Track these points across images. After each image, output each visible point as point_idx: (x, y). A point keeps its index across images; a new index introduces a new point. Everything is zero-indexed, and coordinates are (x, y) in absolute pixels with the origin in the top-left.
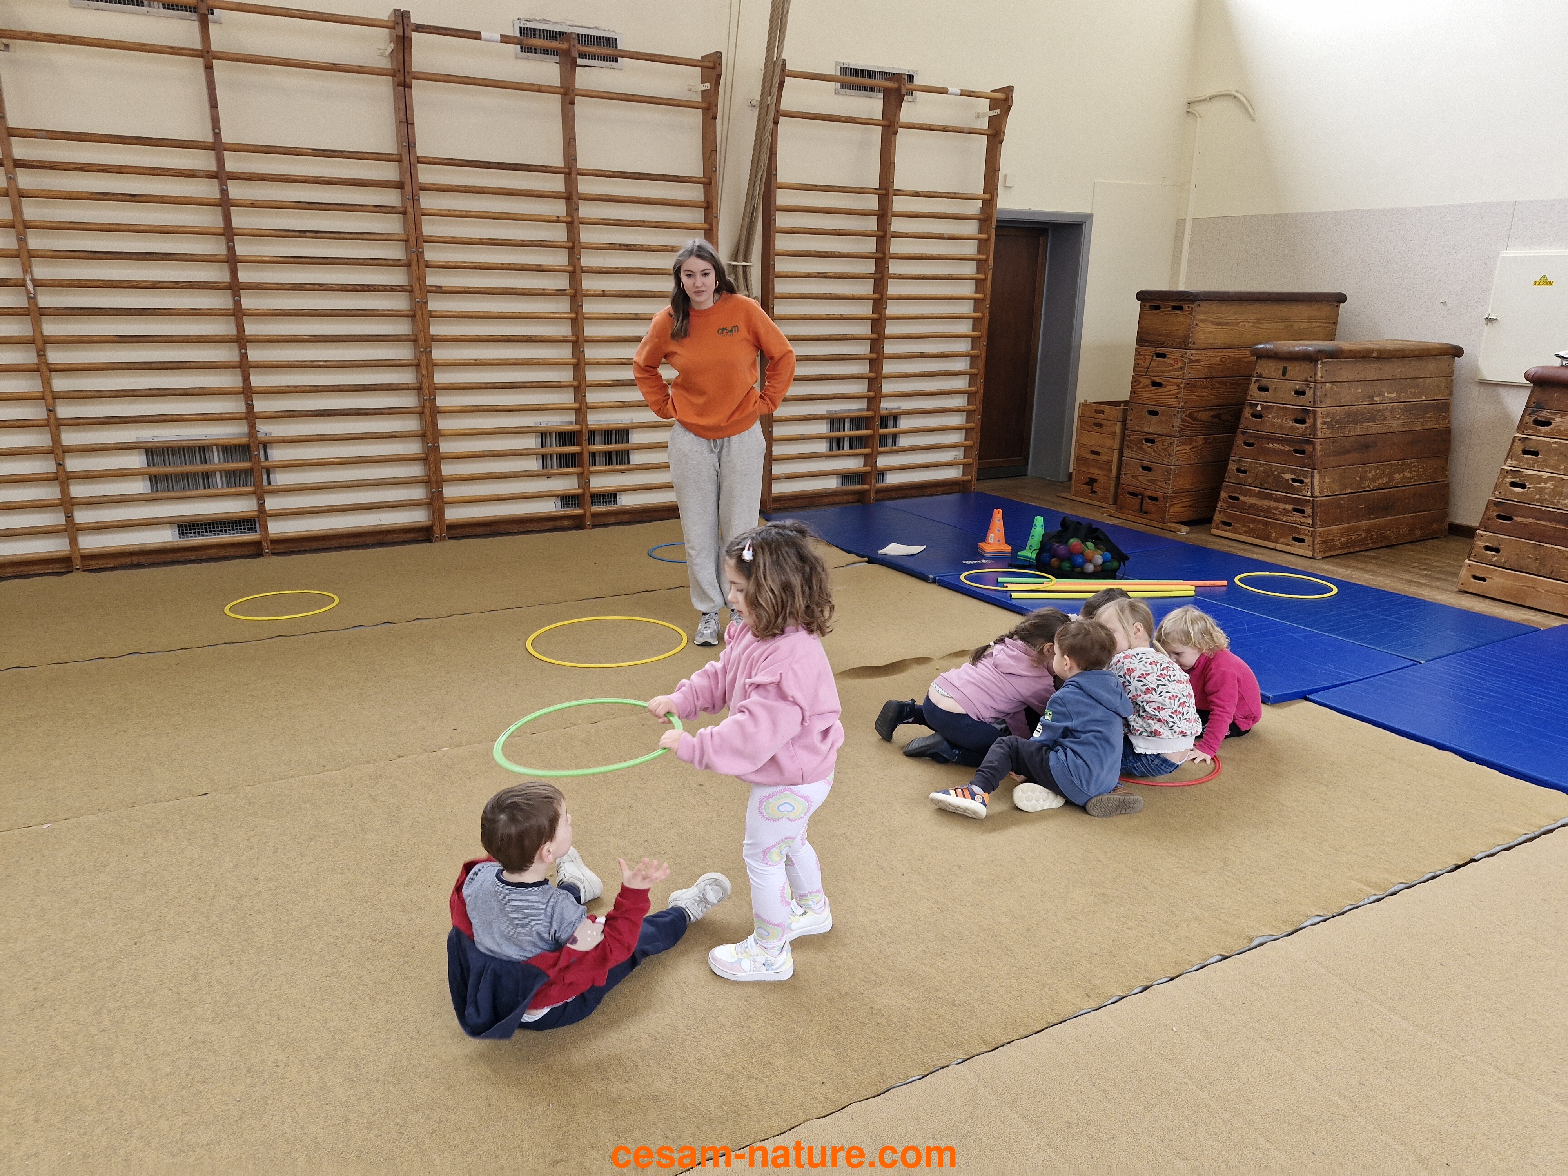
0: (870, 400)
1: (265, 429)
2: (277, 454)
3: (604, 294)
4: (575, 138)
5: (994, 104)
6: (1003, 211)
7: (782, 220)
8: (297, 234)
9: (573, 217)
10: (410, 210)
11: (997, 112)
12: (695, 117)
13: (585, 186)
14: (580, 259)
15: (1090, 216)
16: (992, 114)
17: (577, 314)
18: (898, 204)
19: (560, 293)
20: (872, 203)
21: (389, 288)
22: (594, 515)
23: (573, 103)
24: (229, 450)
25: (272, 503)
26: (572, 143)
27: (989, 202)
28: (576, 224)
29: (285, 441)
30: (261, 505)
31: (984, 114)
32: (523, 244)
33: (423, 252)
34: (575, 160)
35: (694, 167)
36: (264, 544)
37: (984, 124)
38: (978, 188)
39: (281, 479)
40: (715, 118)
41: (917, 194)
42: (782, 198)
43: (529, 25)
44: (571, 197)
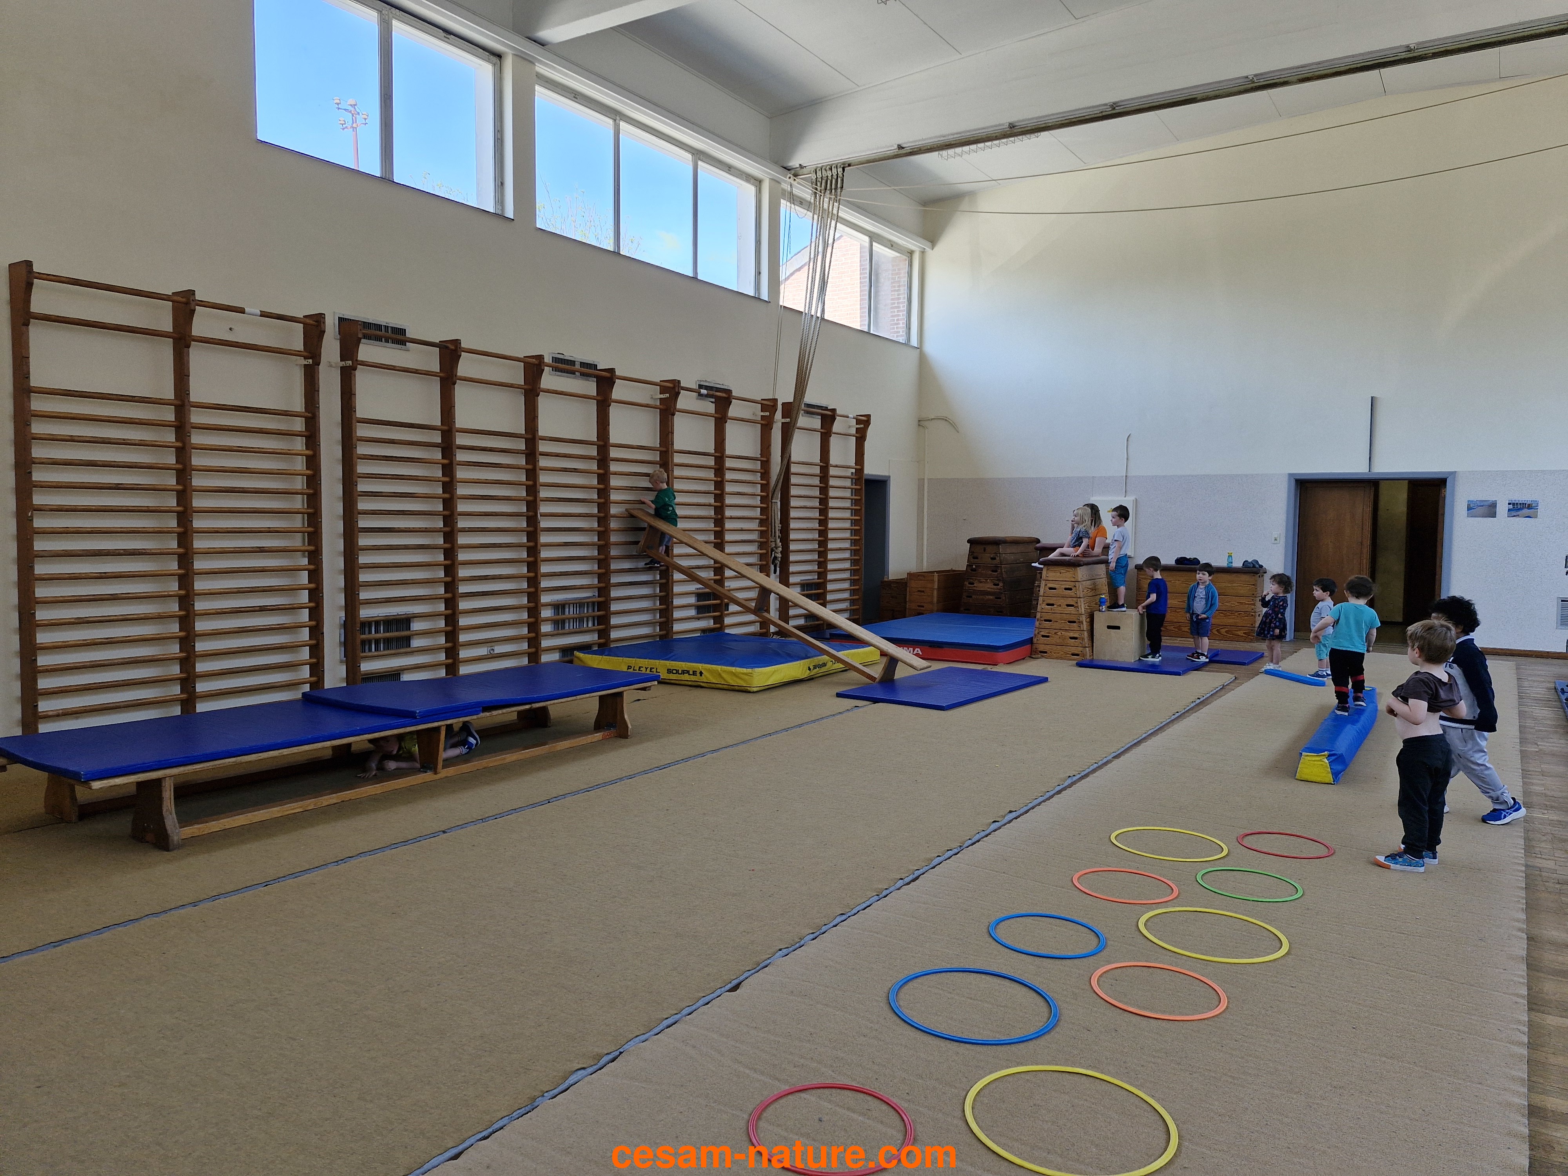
0: (819, 574)
1: (613, 593)
3: (731, 518)
4: (723, 440)
5: (858, 422)
6: (867, 475)
7: (794, 480)
11: (862, 426)
12: (759, 428)
13: (728, 463)
15: (889, 477)
16: (858, 426)
17: (721, 529)
18: (832, 471)
19: (715, 518)
20: (817, 470)
23: (723, 423)
26: (722, 442)
27: (860, 471)
31: (853, 426)
34: (723, 450)
35: (757, 452)
37: (853, 431)
38: (852, 462)
40: (771, 429)
41: (836, 466)
42: (794, 469)
43: (702, 383)
44: (719, 469)
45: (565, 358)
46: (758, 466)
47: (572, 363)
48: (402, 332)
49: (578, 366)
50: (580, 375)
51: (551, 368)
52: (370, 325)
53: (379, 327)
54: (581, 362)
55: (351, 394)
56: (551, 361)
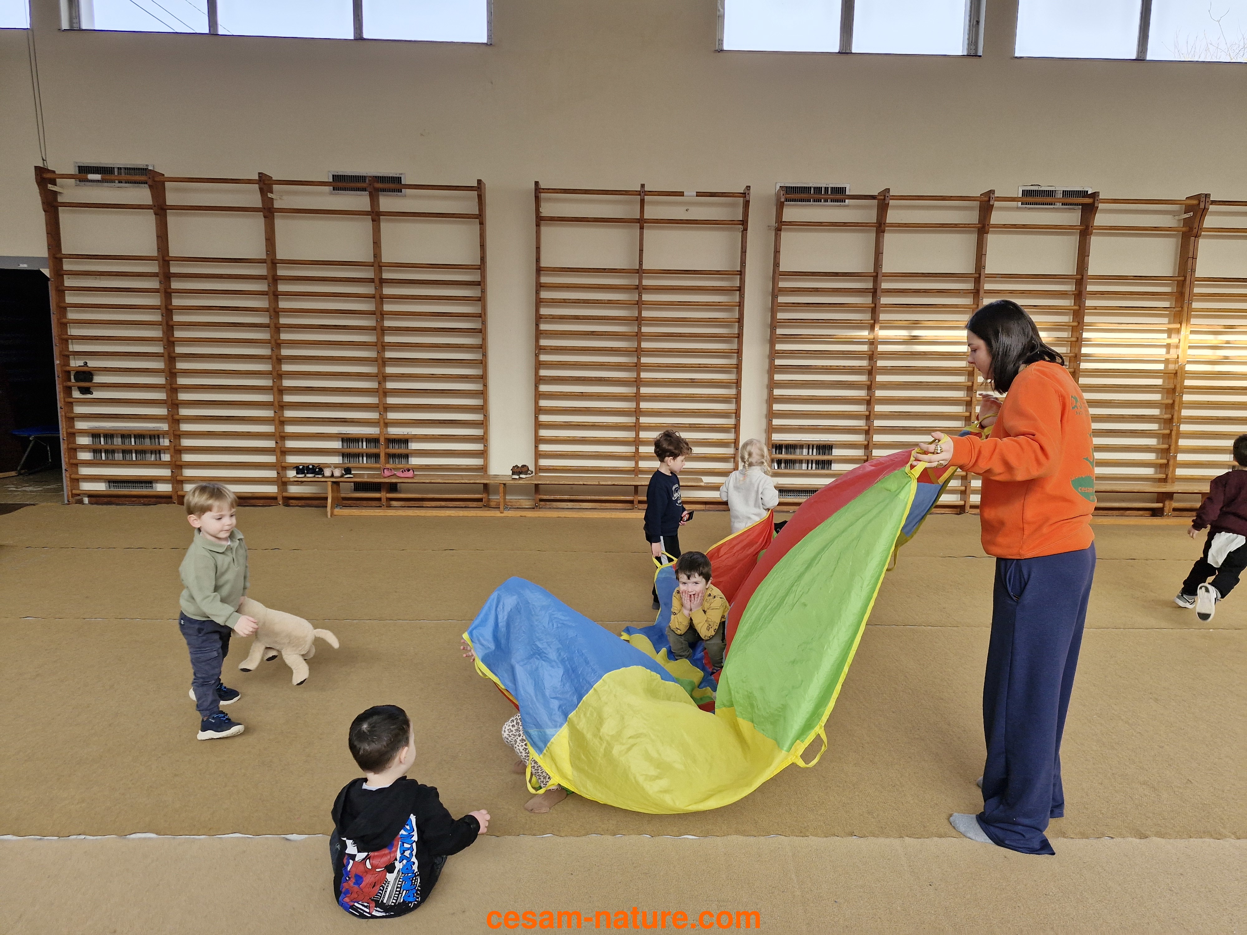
45: (1041, 189)
47: (1050, 193)
48: (842, 190)
49: (1059, 196)
50: (1062, 205)
51: (1020, 203)
52: (807, 190)
53: (818, 190)
54: (1063, 191)
55: (777, 252)
56: (1020, 195)
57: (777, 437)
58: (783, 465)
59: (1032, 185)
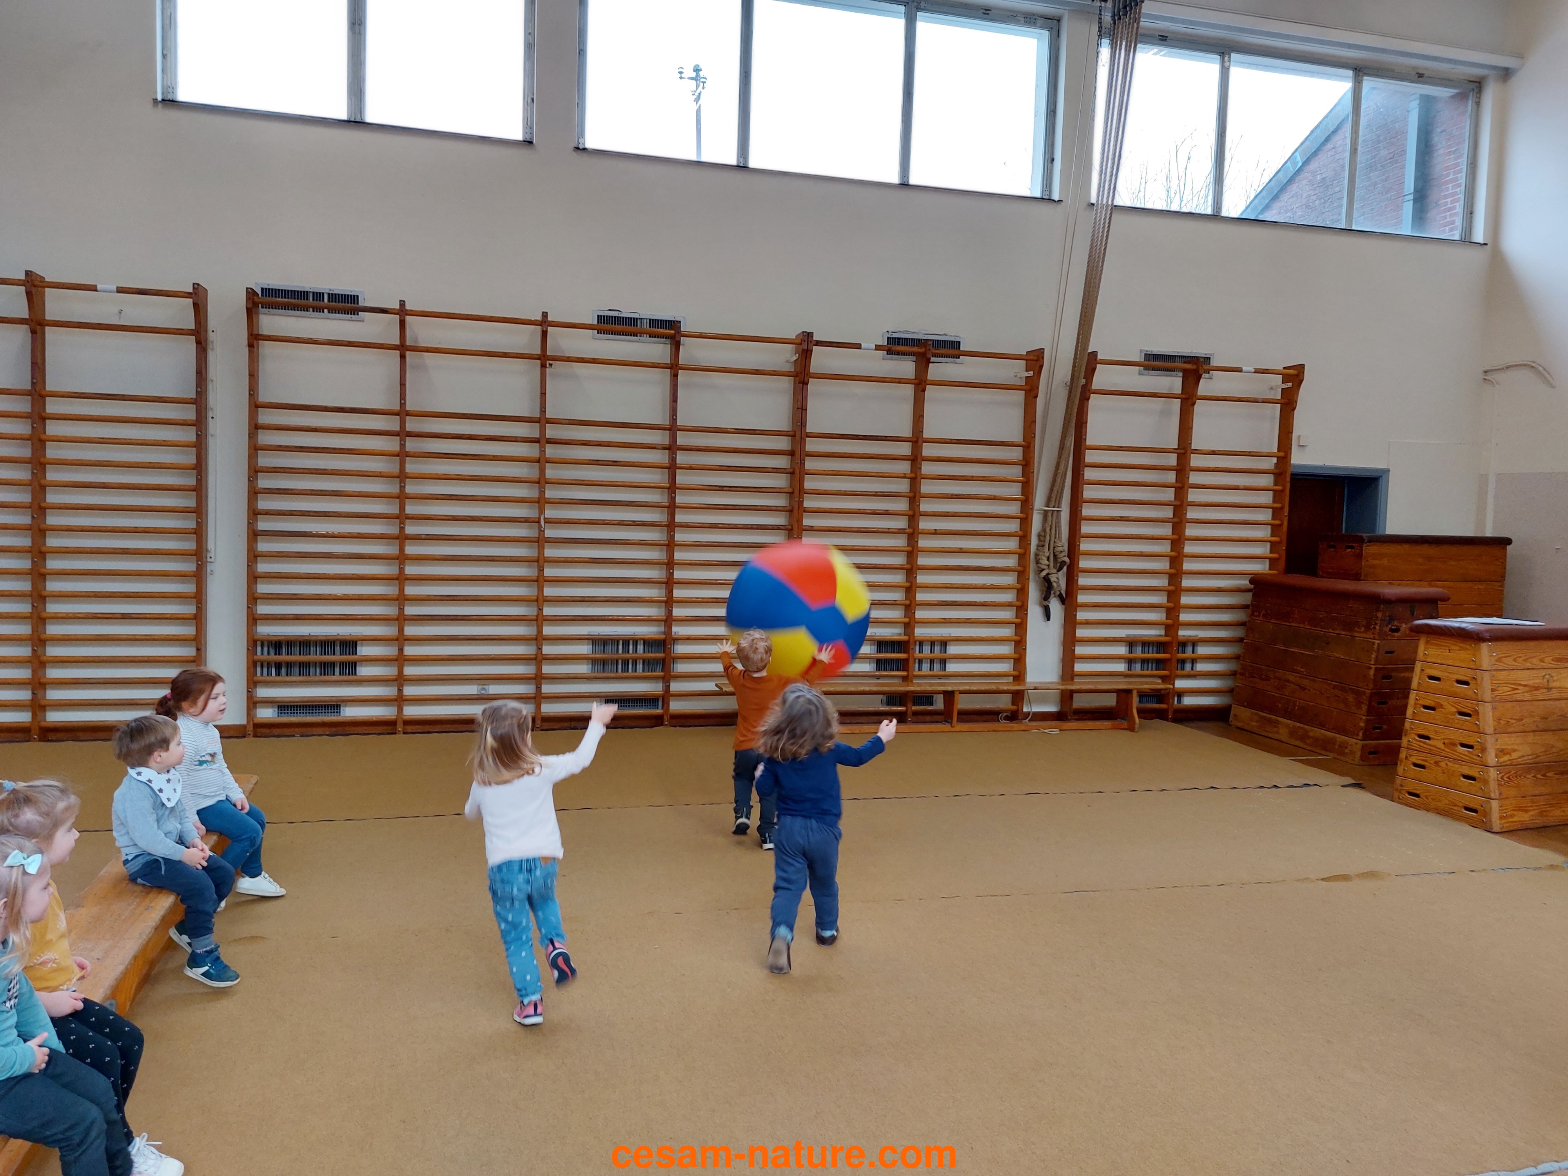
0: (1168, 627)
1: (678, 630)
2: (681, 649)
4: (923, 416)
5: (1287, 378)
6: (1297, 466)
8: (718, 488)
9: (916, 474)
10: (797, 471)
11: (1289, 385)
12: (1019, 396)
13: (928, 450)
14: (919, 505)
15: (1388, 471)
16: (1284, 387)
17: (913, 548)
18: (1198, 461)
19: (900, 531)
21: (775, 527)
22: (915, 713)
23: (924, 390)
24: (649, 643)
25: (675, 686)
26: (921, 419)
27: (1283, 459)
28: (918, 479)
29: (689, 639)
30: (667, 688)
31: (1277, 387)
32: (876, 494)
33: (803, 501)
34: (922, 432)
35: (1015, 433)
36: (665, 717)
37: (1277, 395)
38: (1272, 447)
39: (681, 668)
40: (1036, 397)
41: (1213, 453)
43: (895, 335)
44: (915, 459)
45: (622, 315)
46: (1016, 454)
47: (633, 321)
48: (354, 299)
49: (646, 325)
50: (650, 337)
51: (596, 331)
52: (304, 295)
53: (318, 296)
54: (650, 320)
55: (253, 376)
56: (595, 322)
57: (265, 630)
58: (283, 671)
59: (610, 310)
